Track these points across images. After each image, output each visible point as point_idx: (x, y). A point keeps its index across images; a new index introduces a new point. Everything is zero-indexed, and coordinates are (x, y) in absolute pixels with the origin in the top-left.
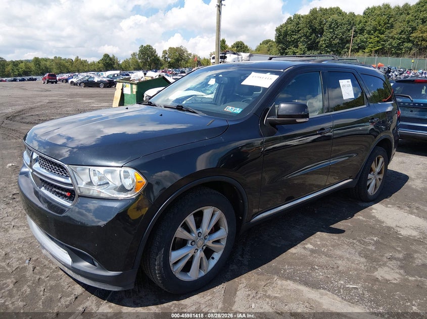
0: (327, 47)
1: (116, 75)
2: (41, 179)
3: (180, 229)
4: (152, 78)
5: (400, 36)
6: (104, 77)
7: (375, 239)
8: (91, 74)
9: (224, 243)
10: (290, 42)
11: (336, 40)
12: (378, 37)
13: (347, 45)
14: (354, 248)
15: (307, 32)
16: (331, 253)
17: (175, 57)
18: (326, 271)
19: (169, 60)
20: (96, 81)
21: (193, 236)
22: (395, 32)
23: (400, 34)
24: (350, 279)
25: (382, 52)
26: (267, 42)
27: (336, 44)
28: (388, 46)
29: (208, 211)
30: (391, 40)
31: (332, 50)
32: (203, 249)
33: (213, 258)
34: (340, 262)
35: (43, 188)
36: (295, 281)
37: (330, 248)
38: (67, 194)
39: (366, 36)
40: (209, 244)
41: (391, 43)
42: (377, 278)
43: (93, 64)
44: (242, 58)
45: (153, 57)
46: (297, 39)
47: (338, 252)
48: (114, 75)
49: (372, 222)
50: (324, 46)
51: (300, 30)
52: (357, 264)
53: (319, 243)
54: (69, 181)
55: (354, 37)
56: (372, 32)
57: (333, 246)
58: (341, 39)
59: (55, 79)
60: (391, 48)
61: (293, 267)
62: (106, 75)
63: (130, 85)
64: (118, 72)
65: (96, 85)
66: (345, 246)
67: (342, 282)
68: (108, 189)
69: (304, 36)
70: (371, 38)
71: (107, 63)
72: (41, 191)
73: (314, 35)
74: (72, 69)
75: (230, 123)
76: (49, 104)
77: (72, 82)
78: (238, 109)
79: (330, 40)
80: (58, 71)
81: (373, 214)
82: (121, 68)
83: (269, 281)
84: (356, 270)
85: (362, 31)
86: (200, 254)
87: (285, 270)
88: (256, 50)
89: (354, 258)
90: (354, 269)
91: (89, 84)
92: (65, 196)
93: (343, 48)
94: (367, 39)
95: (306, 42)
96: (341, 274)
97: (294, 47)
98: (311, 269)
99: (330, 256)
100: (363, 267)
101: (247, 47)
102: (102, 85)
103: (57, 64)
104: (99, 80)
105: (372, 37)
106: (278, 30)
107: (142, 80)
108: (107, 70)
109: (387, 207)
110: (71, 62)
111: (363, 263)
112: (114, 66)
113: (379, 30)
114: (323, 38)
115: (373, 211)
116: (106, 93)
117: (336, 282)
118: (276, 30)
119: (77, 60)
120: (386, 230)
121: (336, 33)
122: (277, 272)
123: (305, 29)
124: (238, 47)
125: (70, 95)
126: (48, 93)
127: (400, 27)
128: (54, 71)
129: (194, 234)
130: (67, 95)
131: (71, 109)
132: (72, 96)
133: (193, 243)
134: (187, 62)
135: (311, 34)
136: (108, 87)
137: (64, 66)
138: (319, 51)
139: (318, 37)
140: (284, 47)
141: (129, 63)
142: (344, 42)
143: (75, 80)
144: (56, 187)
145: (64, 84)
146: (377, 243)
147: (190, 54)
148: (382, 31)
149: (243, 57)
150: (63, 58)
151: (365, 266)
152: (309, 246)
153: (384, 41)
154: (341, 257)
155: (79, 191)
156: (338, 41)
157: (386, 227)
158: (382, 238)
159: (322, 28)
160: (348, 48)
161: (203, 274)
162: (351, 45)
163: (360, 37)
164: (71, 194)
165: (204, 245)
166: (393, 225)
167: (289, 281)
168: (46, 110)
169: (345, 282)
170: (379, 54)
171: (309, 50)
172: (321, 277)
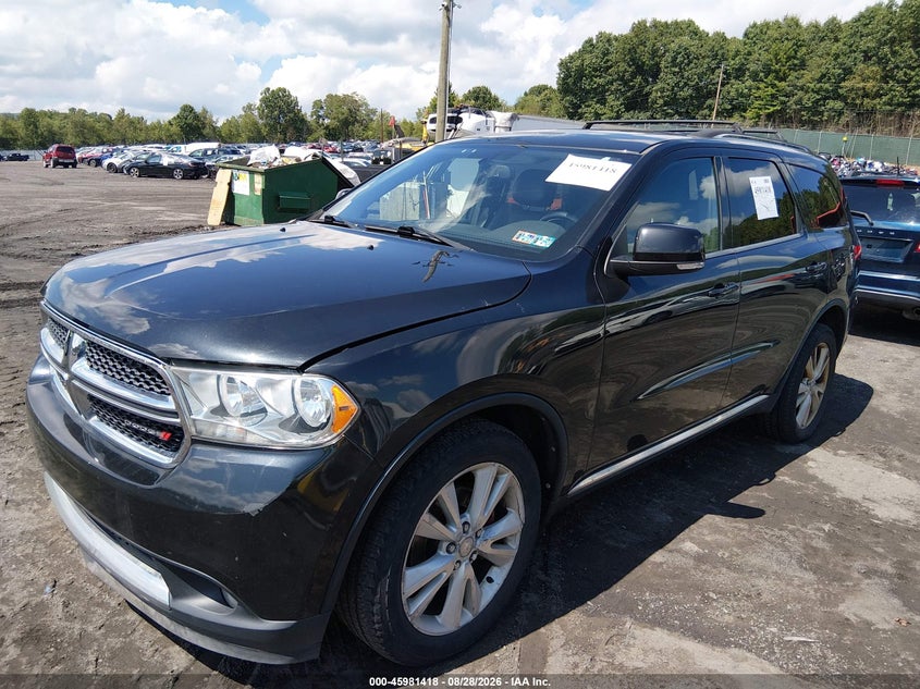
0: (666, 104)
1: (209, 153)
2: (91, 398)
3: (426, 516)
4: (298, 160)
5: (818, 86)
6: (184, 157)
7: (827, 527)
8: (153, 148)
9: (514, 545)
10: (588, 92)
11: (685, 89)
12: (773, 86)
13: (709, 102)
14: (786, 549)
15: (626, 71)
16: (738, 561)
17: (341, 117)
18: (735, 604)
19: (327, 121)
20: (165, 164)
21: (452, 532)
22: (808, 77)
23: (819, 81)
24: (791, 622)
25: (781, 118)
26: (539, 90)
27: (684, 99)
28: (794, 107)
29: (485, 474)
30: (800, 93)
31: (677, 112)
32: (470, 559)
33: (490, 580)
34: (761, 583)
35: (95, 417)
36: (671, 628)
37: (735, 549)
38: (161, 435)
39: (748, 83)
40: (486, 548)
41: (801, 99)
42: (847, 619)
43: (158, 126)
44: (495, 122)
45: (292, 115)
46: (604, 86)
47: (755, 560)
48: (206, 151)
49: (811, 489)
50: (661, 102)
51: (611, 67)
52: (799, 586)
53: (708, 538)
54: (170, 405)
55: (722, 85)
56: (762, 74)
57: (741, 546)
58: (697, 89)
59: (70, 158)
60: (800, 110)
61: (661, 596)
62: (188, 151)
63: (247, 175)
64: (214, 145)
65: (166, 172)
66: (767, 545)
67: (774, 630)
68: (264, 425)
69: (617, 79)
70: (758, 88)
71: (189, 125)
72: (90, 426)
73: (639, 79)
74: (110, 136)
75: (535, 271)
76: (62, 214)
77: (111, 166)
78: (545, 238)
79: (673, 89)
80: (78, 141)
81: (811, 472)
82: (221, 136)
83: (614, 631)
84: (799, 600)
85: (740, 73)
86: (465, 571)
87: (646, 605)
88: (516, 106)
89: (790, 572)
90: (795, 599)
91: (151, 170)
92: (156, 440)
93: (700, 107)
94: (750, 90)
95: (623, 94)
96: (769, 610)
97: (597, 102)
98: (702, 601)
99: (738, 569)
100: (812, 592)
101: (496, 99)
102: (178, 173)
103: (75, 125)
104: (173, 160)
105: (762, 85)
106: (564, 65)
107: (276, 164)
108: (189, 141)
109: (836, 454)
110: (107, 119)
111: (812, 584)
112: (205, 132)
113: (777, 72)
114: (660, 85)
115: (810, 463)
116: (188, 190)
117: (761, 628)
118: (561, 65)
119: (123, 117)
120: (844, 507)
121: (686, 74)
122: (628, 608)
123: (621, 64)
124: (477, 99)
125: (107, 195)
126: (58, 189)
127: (820, 66)
128: (69, 141)
129: (455, 526)
130: (102, 195)
131: (113, 225)
132: (112, 196)
133: (452, 548)
134: (366, 128)
135: (634, 76)
136: (192, 178)
137: (92, 129)
138: (649, 114)
139: (647, 82)
140: (575, 101)
141: (237, 126)
142: (703, 95)
143: (117, 161)
144: (131, 416)
145: (92, 169)
146: (830, 536)
147: (374, 112)
148: (781, 74)
149: (498, 120)
150: (89, 112)
151: (816, 591)
152: (689, 546)
153: (786, 96)
154: (762, 572)
155: (193, 430)
156: (690, 91)
157: (844, 499)
158: (840, 525)
159: (658, 64)
160: (711, 108)
161: (469, 617)
162: (716, 102)
163: (736, 86)
164: (172, 437)
165: (474, 552)
166: (857, 496)
167: (657, 629)
168: (58, 226)
169: (781, 630)
170: (774, 121)
171: (628, 110)
172: (726, 618)
